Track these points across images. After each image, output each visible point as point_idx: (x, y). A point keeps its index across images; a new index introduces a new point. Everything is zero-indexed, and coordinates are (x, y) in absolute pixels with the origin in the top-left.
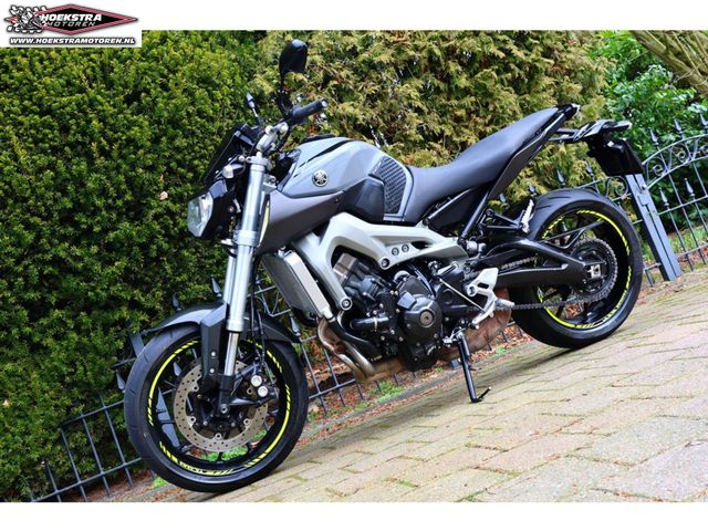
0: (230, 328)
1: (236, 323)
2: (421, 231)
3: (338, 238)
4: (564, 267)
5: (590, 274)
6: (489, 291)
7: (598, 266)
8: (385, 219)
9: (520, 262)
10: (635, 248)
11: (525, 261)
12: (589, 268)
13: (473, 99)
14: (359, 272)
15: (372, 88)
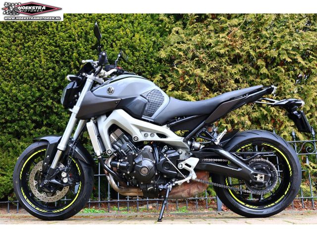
0: (58, 148)
1: (62, 146)
2: (164, 129)
3: (114, 120)
4: (239, 170)
5: (256, 178)
6: (191, 169)
7: (263, 176)
8: (143, 118)
9: (216, 160)
10: (295, 173)
11: (219, 160)
12: (256, 175)
13: (268, 80)
14: (123, 140)
15: (214, 64)
